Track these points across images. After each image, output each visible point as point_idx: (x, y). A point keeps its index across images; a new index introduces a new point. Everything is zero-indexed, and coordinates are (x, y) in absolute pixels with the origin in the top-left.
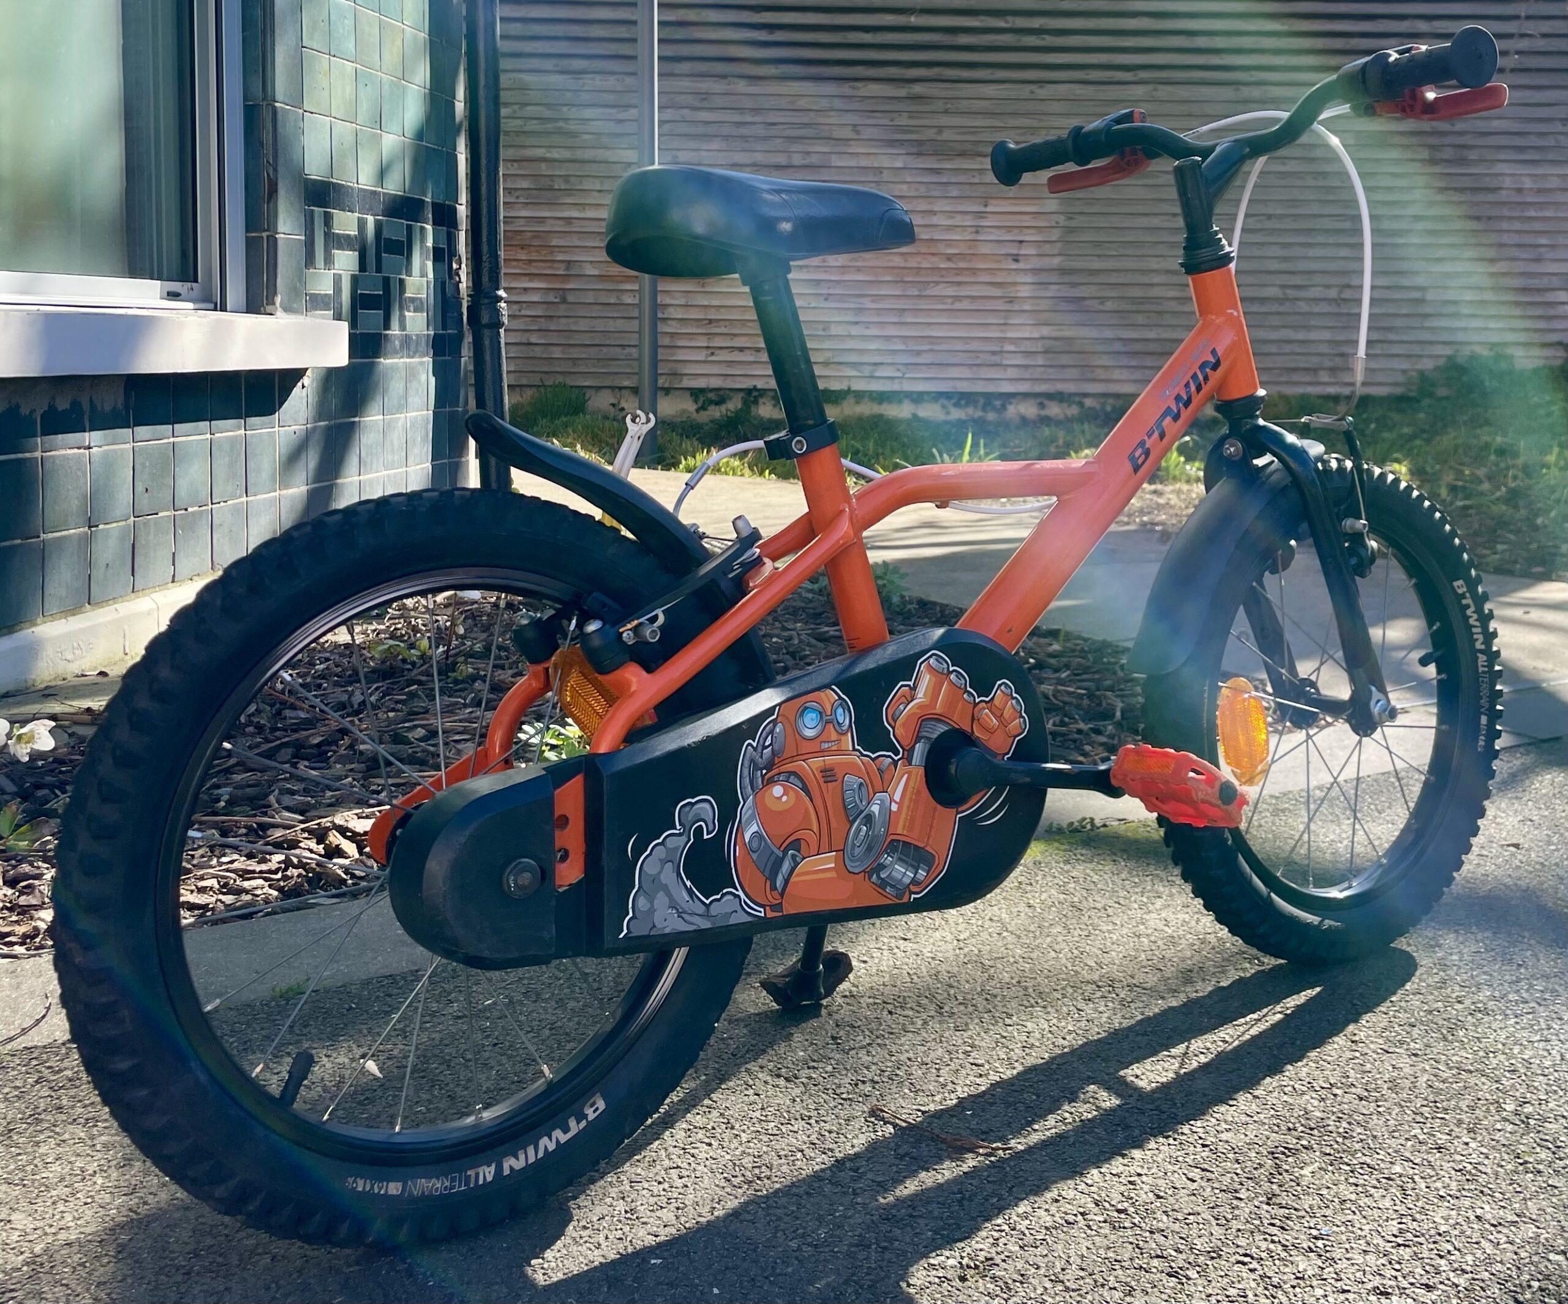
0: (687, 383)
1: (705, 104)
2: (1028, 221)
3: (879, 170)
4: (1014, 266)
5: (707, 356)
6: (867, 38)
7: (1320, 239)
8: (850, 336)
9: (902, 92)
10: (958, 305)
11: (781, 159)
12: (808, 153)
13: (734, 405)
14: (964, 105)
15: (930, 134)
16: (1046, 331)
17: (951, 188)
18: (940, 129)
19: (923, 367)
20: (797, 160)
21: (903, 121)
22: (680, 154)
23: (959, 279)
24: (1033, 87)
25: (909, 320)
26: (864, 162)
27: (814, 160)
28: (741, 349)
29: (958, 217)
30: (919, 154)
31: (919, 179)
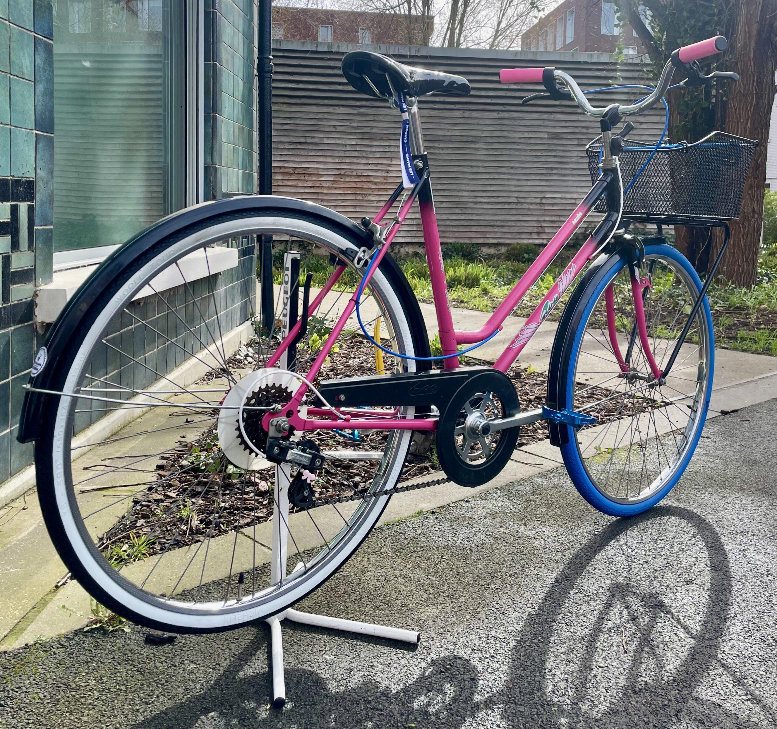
3: (345, 145)
7: (533, 177)
9: (355, 111)
11: (303, 140)
12: (314, 137)
14: (381, 118)
15: (367, 130)
17: (377, 153)
18: (372, 128)
20: (309, 140)
21: (356, 124)
23: (380, 193)
25: (358, 211)
26: (339, 142)
27: (317, 140)
29: (380, 166)
30: (362, 139)
31: (363, 149)
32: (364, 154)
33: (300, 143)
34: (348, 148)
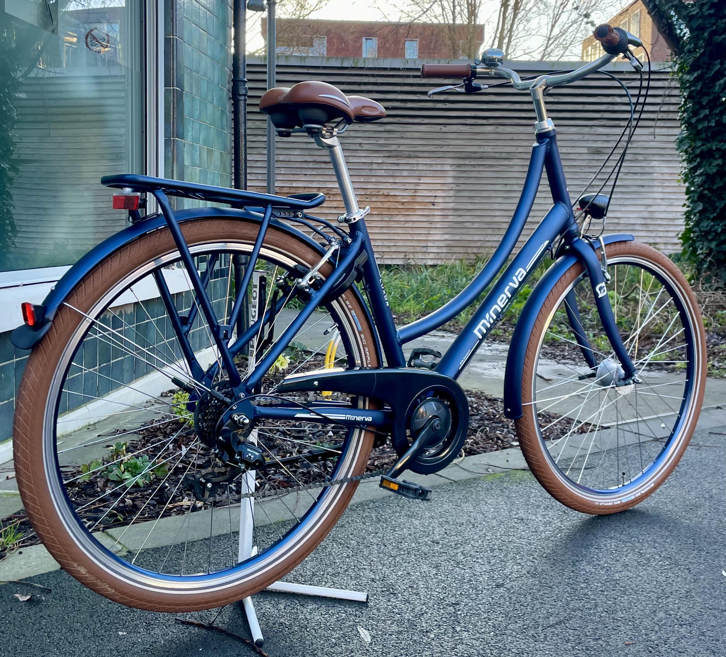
2: (439, 187)
3: (372, 163)
4: (433, 207)
9: (382, 129)
10: (407, 225)
14: (409, 135)
15: (394, 148)
16: (447, 237)
17: (404, 172)
18: (399, 145)
19: (392, 253)
21: (382, 142)
23: (407, 213)
24: (441, 127)
25: (385, 232)
26: (364, 160)
29: (407, 185)
30: (389, 157)
31: (389, 168)
32: (391, 173)
34: (375, 167)
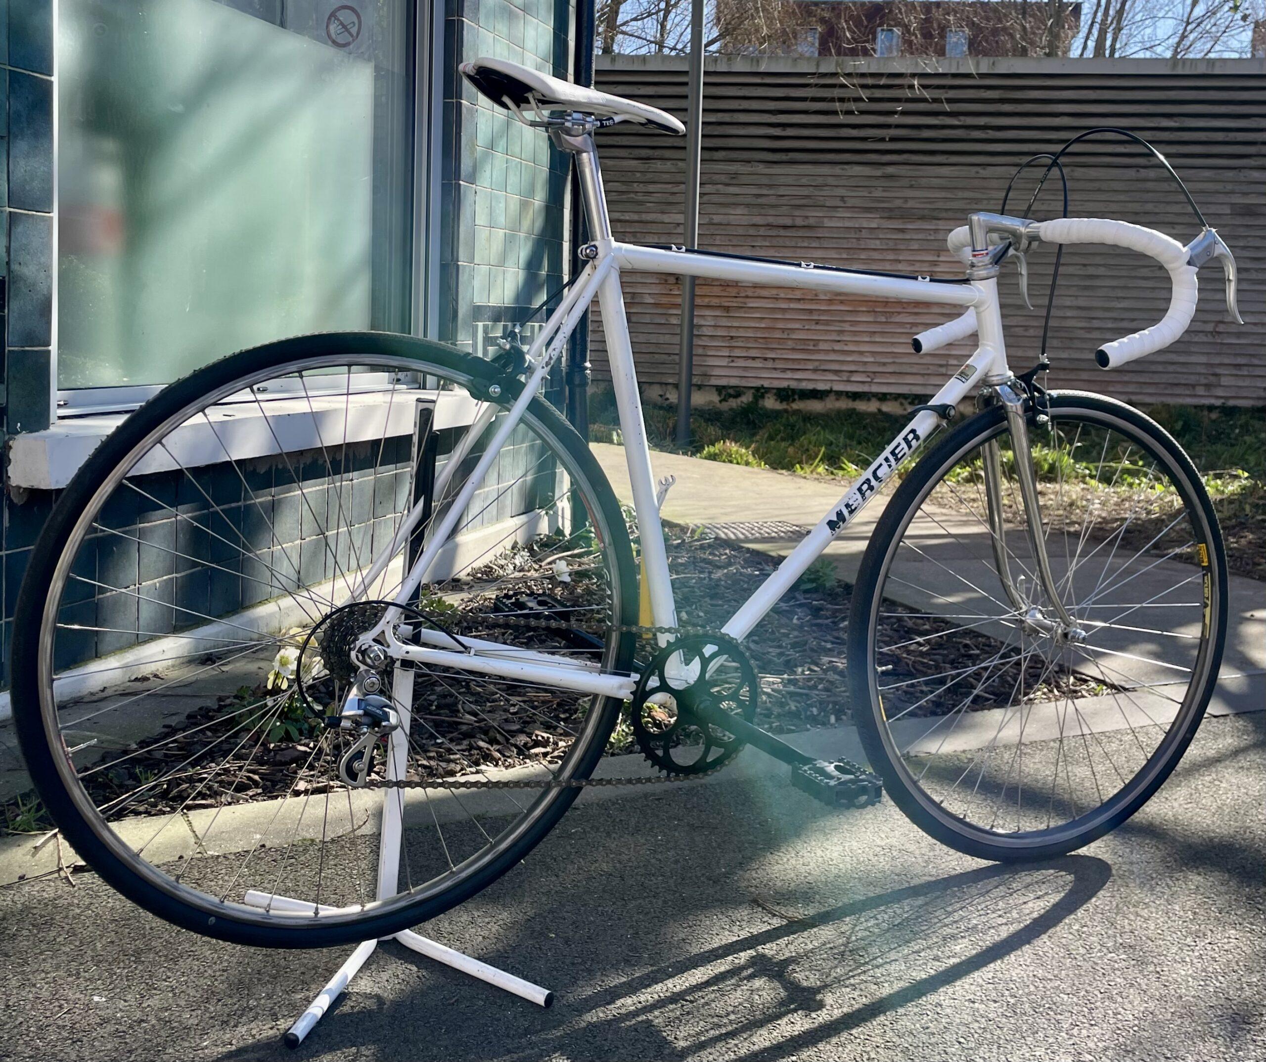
0: (714, 382)
1: (734, 182)
3: (860, 229)
5: (729, 362)
6: (854, 133)
8: (834, 351)
9: (878, 172)
11: (788, 221)
12: (807, 217)
13: (746, 398)
14: (923, 182)
15: (898, 203)
17: (913, 242)
18: (906, 199)
19: (888, 375)
20: (799, 222)
21: (878, 193)
22: (714, 217)
23: (916, 310)
24: (978, 169)
25: (877, 340)
26: (848, 224)
27: (812, 221)
28: (754, 358)
29: (918, 264)
30: (890, 218)
31: (889, 236)
32: (891, 245)
33: (785, 227)
34: (864, 234)
